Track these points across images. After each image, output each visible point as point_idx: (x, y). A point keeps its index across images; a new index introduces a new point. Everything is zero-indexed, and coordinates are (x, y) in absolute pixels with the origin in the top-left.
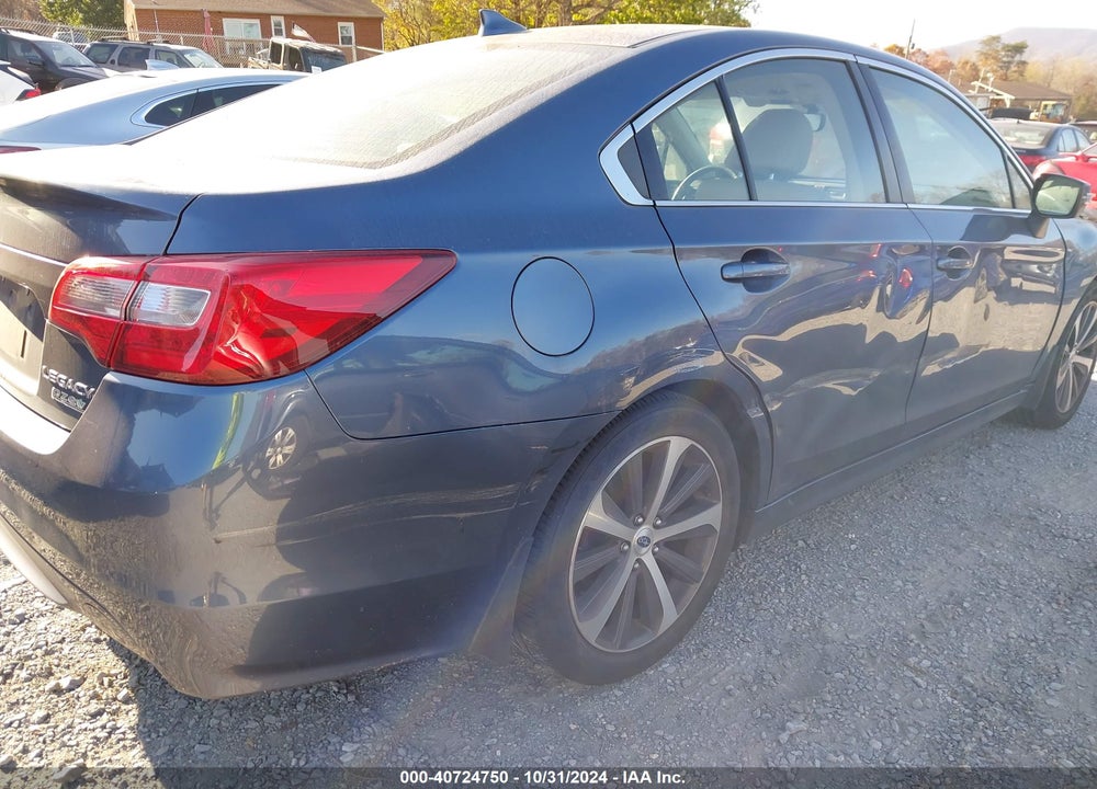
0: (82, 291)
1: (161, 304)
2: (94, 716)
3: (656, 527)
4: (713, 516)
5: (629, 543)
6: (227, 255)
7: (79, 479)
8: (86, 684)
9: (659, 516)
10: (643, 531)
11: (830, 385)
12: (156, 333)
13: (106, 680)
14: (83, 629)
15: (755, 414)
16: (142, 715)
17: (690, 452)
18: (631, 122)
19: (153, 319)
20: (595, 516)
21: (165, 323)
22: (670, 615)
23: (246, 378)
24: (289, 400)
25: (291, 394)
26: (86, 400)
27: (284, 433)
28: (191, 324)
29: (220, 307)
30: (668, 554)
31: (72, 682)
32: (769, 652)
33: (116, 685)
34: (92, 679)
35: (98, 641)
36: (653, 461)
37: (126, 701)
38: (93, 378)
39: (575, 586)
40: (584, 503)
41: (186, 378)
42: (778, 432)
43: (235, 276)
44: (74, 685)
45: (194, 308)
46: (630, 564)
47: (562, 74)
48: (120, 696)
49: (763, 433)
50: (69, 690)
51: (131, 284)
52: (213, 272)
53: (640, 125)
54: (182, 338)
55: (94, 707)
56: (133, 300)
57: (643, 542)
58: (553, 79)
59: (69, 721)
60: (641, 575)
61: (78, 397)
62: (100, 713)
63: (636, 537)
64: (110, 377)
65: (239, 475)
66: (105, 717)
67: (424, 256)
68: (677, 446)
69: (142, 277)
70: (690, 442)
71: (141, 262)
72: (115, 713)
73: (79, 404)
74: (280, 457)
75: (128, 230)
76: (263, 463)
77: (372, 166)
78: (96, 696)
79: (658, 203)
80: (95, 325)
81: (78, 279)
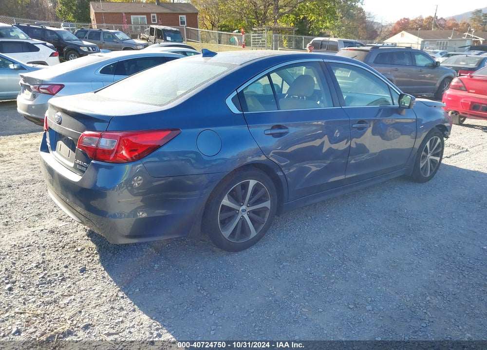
0: (86, 140)
1: (105, 143)
2: (88, 257)
3: (248, 206)
4: (267, 204)
5: (239, 211)
6: (121, 131)
7: (85, 187)
8: (85, 250)
9: (248, 203)
10: (244, 207)
11: (307, 166)
12: (104, 151)
13: (90, 249)
14: (84, 237)
15: (280, 174)
16: (101, 257)
17: (257, 184)
18: (236, 90)
19: (103, 147)
20: (226, 201)
21: (106, 148)
22: (253, 233)
23: (126, 161)
24: (138, 168)
25: (139, 166)
26: (87, 168)
27: (138, 178)
28: (112, 148)
29: (119, 144)
30: (252, 215)
31: (81, 249)
32: (286, 246)
33: (93, 250)
34: (87, 249)
35: (88, 240)
36: (245, 187)
37: (96, 254)
38: (88, 162)
39: (220, 221)
40: (222, 197)
41: (110, 161)
42: (289, 179)
43: (123, 137)
44: (82, 250)
45: (113, 144)
46: (239, 217)
47: (218, 75)
48: (94, 253)
49: (283, 179)
50: (80, 251)
51: (98, 138)
52: (117, 136)
53: (239, 90)
54: (110, 152)
55: (87, 255)
56: (99, 142)
57: (244, 211)
58: (214, 77)
59: (81, 258)
60: (243, 220)
61: (84, 167)
62: (89, 256)
63: (241, 209)
64: (92, 161)
65: (125, 188)
66: (91, 257)
67: (172, 130)
68: (252, 183)
69: (100, 136)
70: (257, 182)
71: (101, 132)
72: (93, 256)
73: (85, 169)
74: (136, 184)
75: (97, 125)
76: (132, 186)
77: (160, 105)
78: (88, 252)
79: (244, 113)
80: (89, 149)
81: (85, 137)
